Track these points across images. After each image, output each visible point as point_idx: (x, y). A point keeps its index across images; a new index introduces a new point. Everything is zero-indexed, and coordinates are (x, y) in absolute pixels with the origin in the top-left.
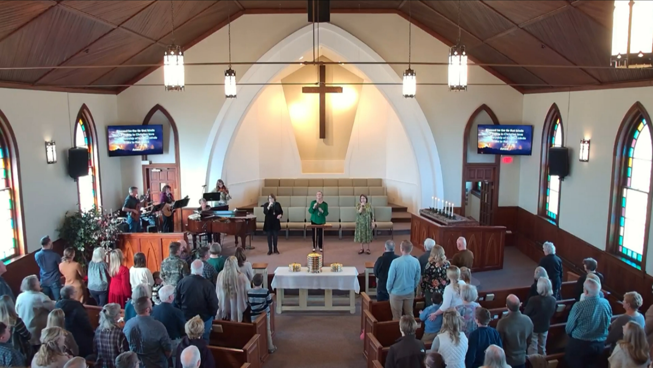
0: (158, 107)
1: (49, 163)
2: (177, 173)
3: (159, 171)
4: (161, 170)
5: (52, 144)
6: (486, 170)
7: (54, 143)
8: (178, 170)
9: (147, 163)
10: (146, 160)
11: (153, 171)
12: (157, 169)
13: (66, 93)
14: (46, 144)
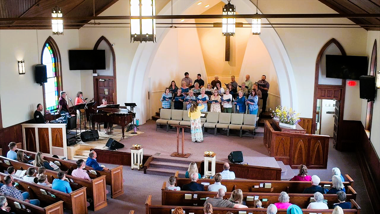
0: (103, 38)
1: (20, 74)
2: (115, 82)
3: (104, 80)
4: (105, 80)
5: (22, 62)
6: (335, 91)
7: (24, 62)
8: (115, 81)
9: (96, 75)
10: (96, 73)
11: (100, 80)
12: (102, 79)
13: (35, 30)
14: (19, 62)
